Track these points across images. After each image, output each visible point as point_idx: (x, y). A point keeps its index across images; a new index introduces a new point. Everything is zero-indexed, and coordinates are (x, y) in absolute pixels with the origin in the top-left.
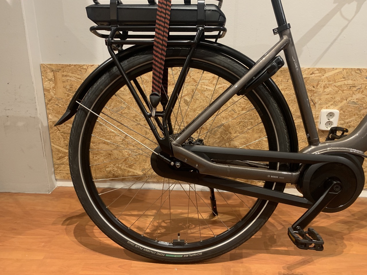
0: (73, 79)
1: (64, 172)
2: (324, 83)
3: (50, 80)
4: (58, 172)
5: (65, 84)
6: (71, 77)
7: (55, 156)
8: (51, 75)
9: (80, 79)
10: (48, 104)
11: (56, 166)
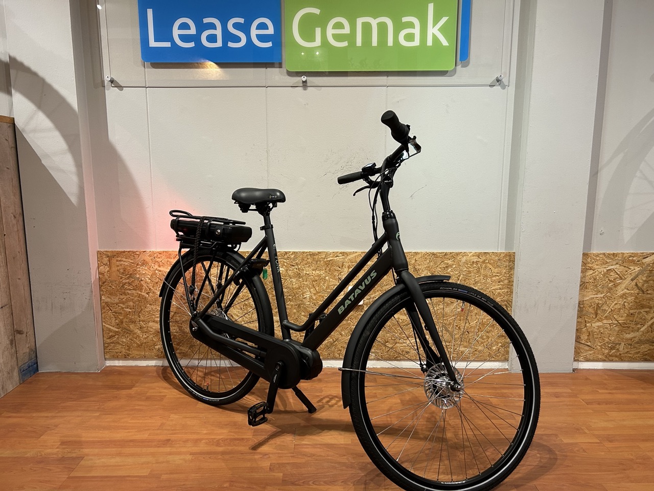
0: (126, 264)
1: (113, 351)
2: (348, 264)
3: (106, 265)
4: (108, 351)
5: (118, 268)
6: (124, 262)
7: (105, 335)
8: (106, 260)
9: (133, 263)
10: (102, 286)
11: (106, 345)
